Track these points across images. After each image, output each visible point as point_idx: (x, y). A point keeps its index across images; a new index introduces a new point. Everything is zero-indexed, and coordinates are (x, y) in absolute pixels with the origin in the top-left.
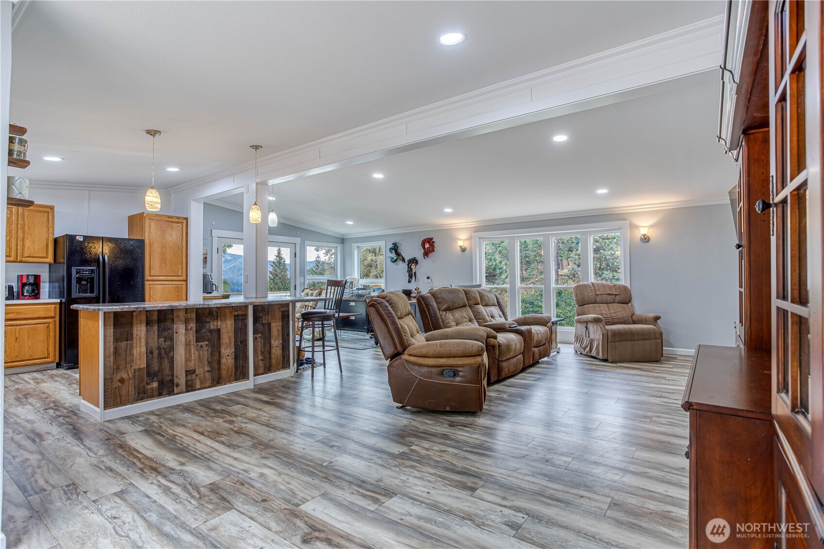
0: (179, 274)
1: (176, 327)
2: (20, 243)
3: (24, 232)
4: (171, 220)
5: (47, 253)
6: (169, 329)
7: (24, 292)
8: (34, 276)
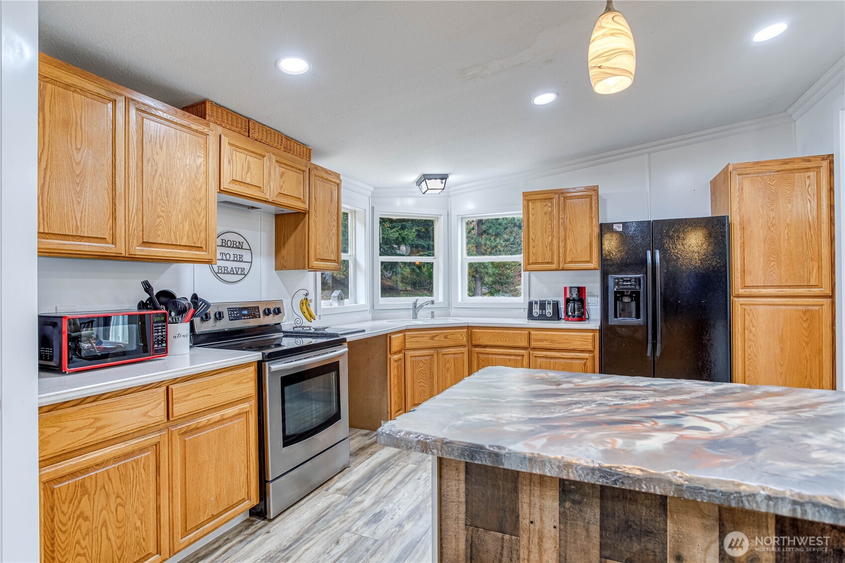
0: (813, 283)
1: (679, 532)
2: (562, 244)
3: (565, 229)
4: (787, 167)
5: (591, 256)
6: (648, 533)
7: (568, 311)
8: (577, 289)
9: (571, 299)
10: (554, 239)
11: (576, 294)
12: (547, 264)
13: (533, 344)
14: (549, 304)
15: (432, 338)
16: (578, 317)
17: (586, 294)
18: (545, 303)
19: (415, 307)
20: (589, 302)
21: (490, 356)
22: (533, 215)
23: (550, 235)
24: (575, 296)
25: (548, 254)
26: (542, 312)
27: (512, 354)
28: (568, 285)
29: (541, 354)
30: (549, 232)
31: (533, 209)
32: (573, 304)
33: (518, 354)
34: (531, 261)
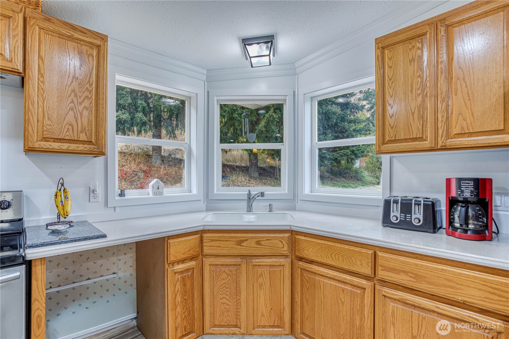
2: (442, 106)
7: (454, 219)
8: (472, 183)
9: (460, 199)
10: (428, 100)
11: (472, 192)
12: (414, 141)
13: (382, 274)
14: (418, 204)
15: (240, 243)
16: (475, 231)
17: (494, 191)
18: (411, 204)
19: (249, 198)
20: (499, 204)
21: (317, 278)
22: (390, 67)
23: (419, 95)
24: (467, 194)
25: (416, 125)
26: (405, 216)
27: (348, 282)
28: (454, 175)
29: (393, 294)
30: (418, 89)
31: (391, 59)
32: (463, 209)
33: (355, 284)
34: (387, 138)
